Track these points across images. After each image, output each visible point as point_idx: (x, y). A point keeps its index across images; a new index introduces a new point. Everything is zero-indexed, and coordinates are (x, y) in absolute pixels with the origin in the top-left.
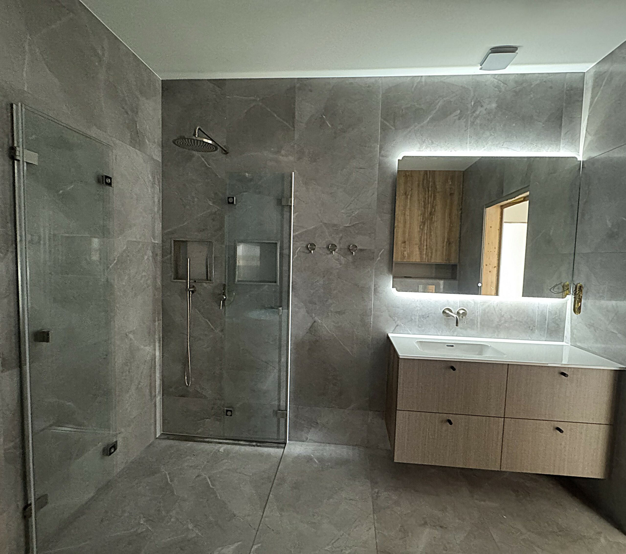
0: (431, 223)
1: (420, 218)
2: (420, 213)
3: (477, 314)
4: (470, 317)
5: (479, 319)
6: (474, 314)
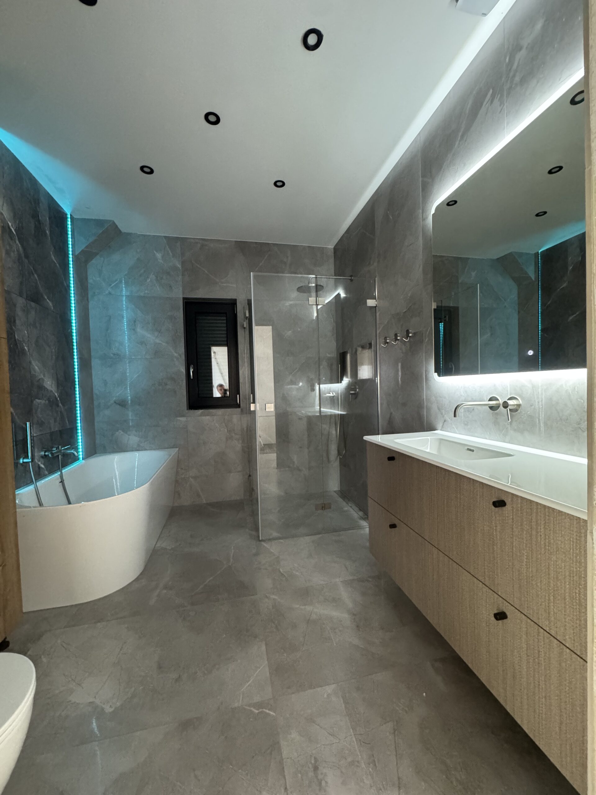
3: (537, 407)
4: (528, 412)
5: (542, 416)
6: (533, 407)
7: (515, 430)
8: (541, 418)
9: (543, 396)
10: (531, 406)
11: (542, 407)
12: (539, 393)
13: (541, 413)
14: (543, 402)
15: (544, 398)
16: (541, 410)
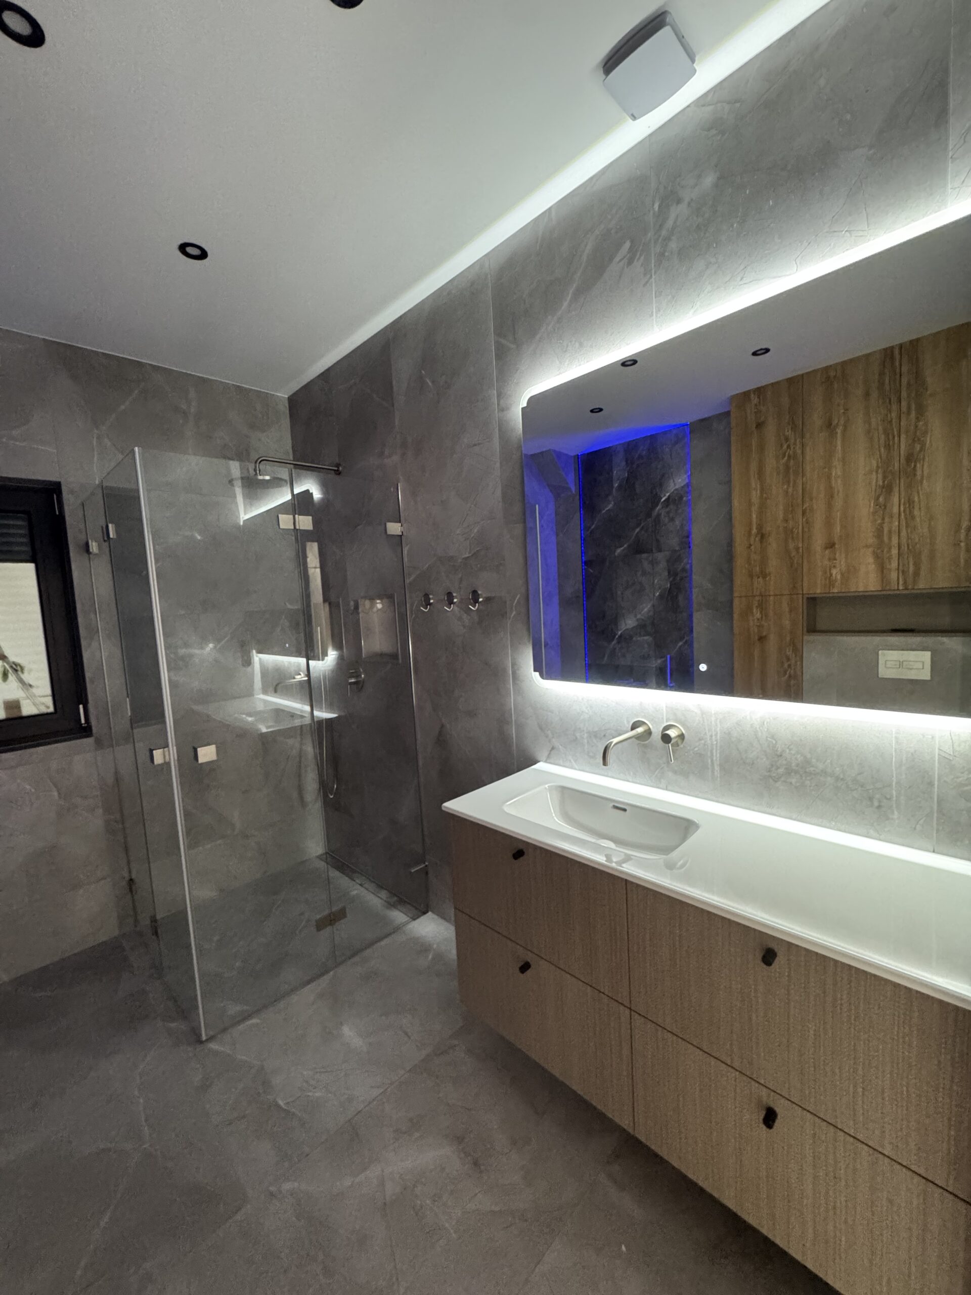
0: (909, 486)
1: (877, 479)
2: (874, 463)
3: (709, 742)
4: (695, 748)
5: (717, 756)
6: (703, 742)
7: (675, 772)
8: (715, 758)
9: (718, 729)
10: (700, 740)
11: (717, 744)
12: (711, 722)
13: (714, 751)
14: (719, 735)
15: (719, 732)
16: (715, 747)
